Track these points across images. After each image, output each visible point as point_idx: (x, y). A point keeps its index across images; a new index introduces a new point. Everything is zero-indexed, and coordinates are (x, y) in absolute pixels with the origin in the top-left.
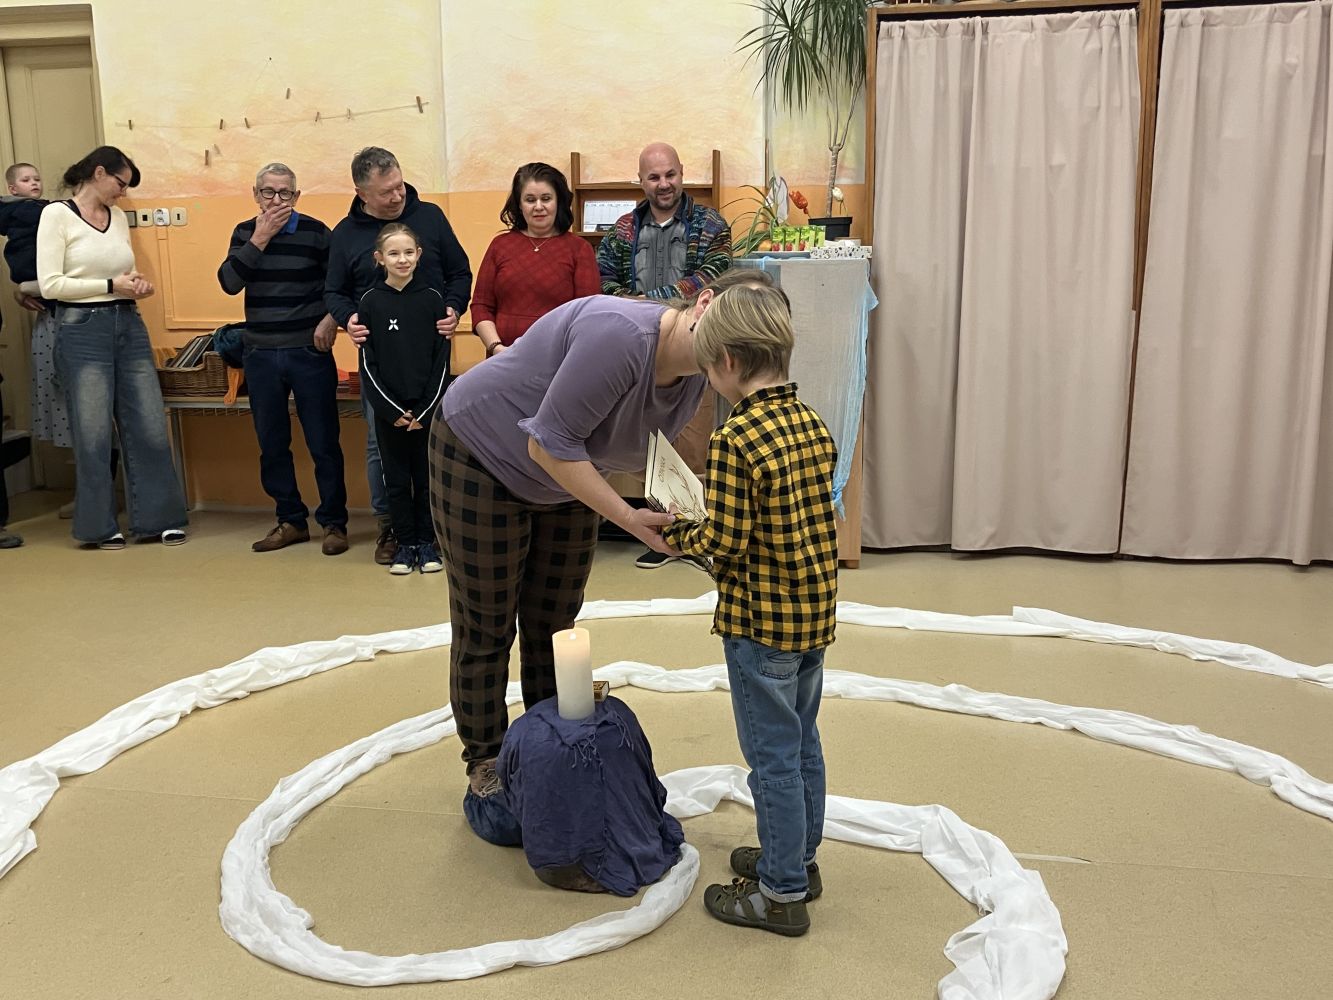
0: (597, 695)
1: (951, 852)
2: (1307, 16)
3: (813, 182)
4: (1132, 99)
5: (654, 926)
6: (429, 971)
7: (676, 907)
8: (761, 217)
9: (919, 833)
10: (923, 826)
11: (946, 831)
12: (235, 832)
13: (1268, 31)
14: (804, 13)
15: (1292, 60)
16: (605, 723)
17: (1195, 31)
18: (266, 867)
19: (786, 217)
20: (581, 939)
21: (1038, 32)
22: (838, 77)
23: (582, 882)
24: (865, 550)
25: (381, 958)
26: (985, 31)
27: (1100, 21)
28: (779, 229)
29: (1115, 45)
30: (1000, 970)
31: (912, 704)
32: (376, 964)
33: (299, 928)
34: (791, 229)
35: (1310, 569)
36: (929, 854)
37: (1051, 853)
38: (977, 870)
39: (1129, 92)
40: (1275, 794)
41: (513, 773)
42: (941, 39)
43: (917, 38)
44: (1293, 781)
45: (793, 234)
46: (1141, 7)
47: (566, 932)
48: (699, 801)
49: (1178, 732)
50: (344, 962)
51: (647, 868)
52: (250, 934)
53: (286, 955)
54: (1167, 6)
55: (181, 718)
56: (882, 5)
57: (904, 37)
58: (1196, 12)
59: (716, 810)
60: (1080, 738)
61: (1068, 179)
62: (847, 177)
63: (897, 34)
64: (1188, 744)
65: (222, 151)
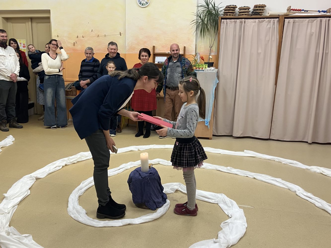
0: (150, 167)
1: (225, 204)
2: (317, 21)
3: (206, 54)
4: (277, 39)
5: (159, 217)
6: (110, 224)
7: (164, 213)
8: (194, 62)
9: (218, 199)
10: (219, 198)
11: (223, 199)
12: (72, 193)
13: (308, 24)
14: (205, 17)
15: (313, 31)
16: (151, 173)
17: (292, 24)
18: (78, 200)
19: (199, 62)
20: (143, 219)
21: (257, 23)
22: (212, 31)
23: (144, 207)
24: (213, 135)
26: (245, 22)
27: (270, 21)
28: (197, 65)
29: (274, 26)
30: (232, 230)
31: (220, 171)
32: (99, 222)
33: (84, 214)
34: (200, 65)
35: (312, 144)
36: (220, 204)
37: (246, 205)
38: (230, 208)
39: (276, 37)
40: (297, 195)
41: (131, 183)
42: (235, 24)
43: (230, 23)
44: (301, 192)
45: (200, 66)
46: (280, 18)
47: (140, 218)
48: (171, 190)
49: (277, 180)
50: (93, 222)
51: (159, 204)
52: (73, 215)
53: (81, 219)
54: (285, 18)
55: (62, 167)
56: (222, 16)
57: (227, 23)
58: (292, 20)
59: (174, 192)
60: (256, 180)
61: (262, 56)
62: (213, 53)
63: (225, 22)
64: (279, 182)
65: (78, 43)
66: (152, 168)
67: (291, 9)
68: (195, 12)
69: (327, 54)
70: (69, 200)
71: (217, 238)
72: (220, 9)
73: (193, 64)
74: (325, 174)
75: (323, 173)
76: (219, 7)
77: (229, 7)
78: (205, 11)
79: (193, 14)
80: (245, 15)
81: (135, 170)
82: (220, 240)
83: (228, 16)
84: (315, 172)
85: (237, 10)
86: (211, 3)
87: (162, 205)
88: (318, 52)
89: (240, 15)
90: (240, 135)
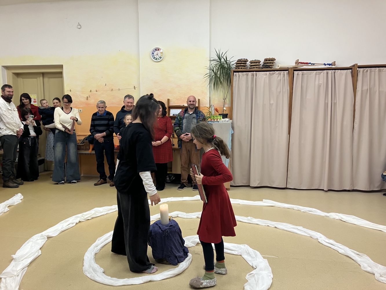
0: (170, 219)
1: (248, 255)
2: (324, 74)
3: (220, 106)
4: (287, 89)
5: (181, 272)
6: (130, 282)
7: (186, 268)
8: (208, 113)
9: (241, 251)
10: (242, 249)
11: (247, 251)
12: (87, 250)
13: (316, 76)
14: (218, 71)
15: (321, 82)
16: (171, 226)
17: (301, 76)
18: (94, 258)
19: (214, 113)
20: (164, 275)
21: (268, 75)
22: (225, 84)
23: (165, 262)
24: (231, 186)
25: (119, 279)
26: (256, 75)
27: (281, 73)
28: (212, 116)
29: (284, 78)
30: (258, 282)
31: (240, 221)
32: (118, 281)
33: (101, 272)
34: (215, 116)
35: (328, 191)
36: (243, 255)
37: (269, 255)
38: (253, 259)
39: (287, 88)
40: (319, 242)
41: (150, 237)
42: (247, 76)
43: (242, 76)
44: (323, 239)
46: (289, 71)
47: (161, 274)
48: (193, 243)
49: (298, 228)
50: (111, 280)
51: (180, 259)
52: (90, 274)
53: (98, 279)
54: (294, 70)
55: (76, 224)
56: (234, 69)
57: (239, 76)
58: (301, 72)
59: (196, 245)
60: (277, 229)
61: (274, 106)
62: (227, 105)
63: (237, 75)
65: (91, 97)
66: (172, 221)
67: (299, 62)
68: (208, 66)
69: (335, 104)
70: (85, 259)
72: (232, 63)
73: (208, 115)
74: (344, 220)
75: (342, 220)
76: (231, 61)
77: (240, 61)
78: (218, 65)
79: (206, 68)
81: (154, 223)
83: (240, 70)
84: (335, 219)
85: (248, 63)
86: (223, 57)
87: (183, 259)
88: (327, 102)
89: (252, 68)
90: (258, 185)
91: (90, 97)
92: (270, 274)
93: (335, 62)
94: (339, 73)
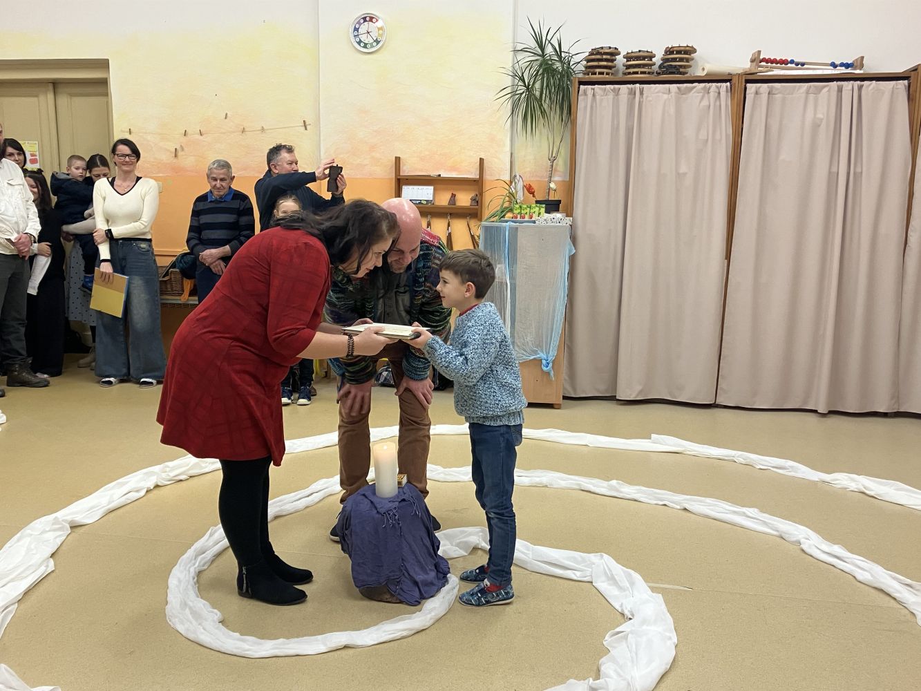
1: (612, 582)
2: (829, 91)
3: (538, 179)
4: (726, 135)
5: (429, 624)
6: (293, 649)
7: (443, 613)
8: (507, 198)
9: (591, 570)
10: (593, 566)
11: (606, 569)
12: (177, 562)
13: (806, 98)
14: (535, 80)
15: (820, 116)
16: (404, 500)
17: (764, 97)
18: (195, 584)
19: (522, 199)
20: (385, 632)
21: (673, 94)
22: (555, 117)
23: (387, 596)
24: (565, 398)
25: (263, 641)
26: (642, 93)
27: (709, 89)
28: (517, 206)
29: (718, 103)
30: (636, 654)
31: (590, 492)
32: (261, 644)
33: (214, 621)
34: (525, 206)
35: (829, 415)
36: (596, 583)
37: (669, 584)
38: (625, 593)
39: (726, 130)
40: (803, 550)
41: (346, 529)
42: (616, 97)
43: (602, 96)
44: (814, 543)
45: (526, 209)
46: (733, 81)
47: (376, 627)
48: (460, 549)
49: (747, 512)
50: (241, 643)
51: (426, 588)
52: (184, 625)
53: (205, 638)
54: (748, 81)
55: (147, 491)
56: (581, 76)
57: (594, 95)
58: (765, 85)
59: (470, 554)
60: (689, 514)
61: (688, 181)
62: (559, 176)
63: (590, 93)
64: (753, 519)
65: (185, 149)
67: (761, 57)
68: (509, 65)
69: (858, 176)
70: (170, 585)
71: (597, 677)
72: (576, 59)
74: (872, 494)
75: (867, 492)
76: (573, 52)
77: (599, 53)
78: (535, 63)
79: (503, 71)
80: (642, 73)
82: (605, 680)
83: (597, 77)
84: (845, 488)
85: (620, 60)
86: (549, 42)
87: (436, 590)
88: (834, 169)
89: (629, 73)
90: (637, 396)
91: (183, 150)
92: (668, 634)
93: (862, 58)
94: (873, 88)
